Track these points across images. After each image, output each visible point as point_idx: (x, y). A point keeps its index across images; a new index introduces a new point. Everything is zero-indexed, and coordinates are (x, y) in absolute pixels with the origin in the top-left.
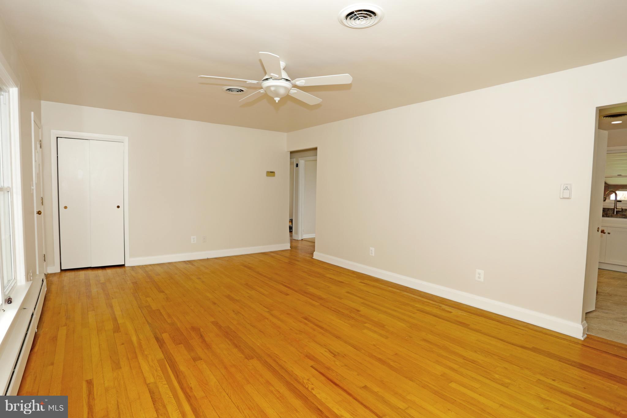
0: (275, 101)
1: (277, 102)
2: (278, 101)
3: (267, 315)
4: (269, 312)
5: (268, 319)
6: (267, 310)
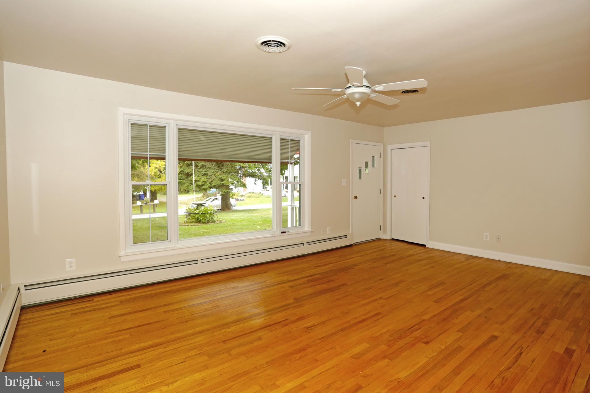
1: (358, 106)
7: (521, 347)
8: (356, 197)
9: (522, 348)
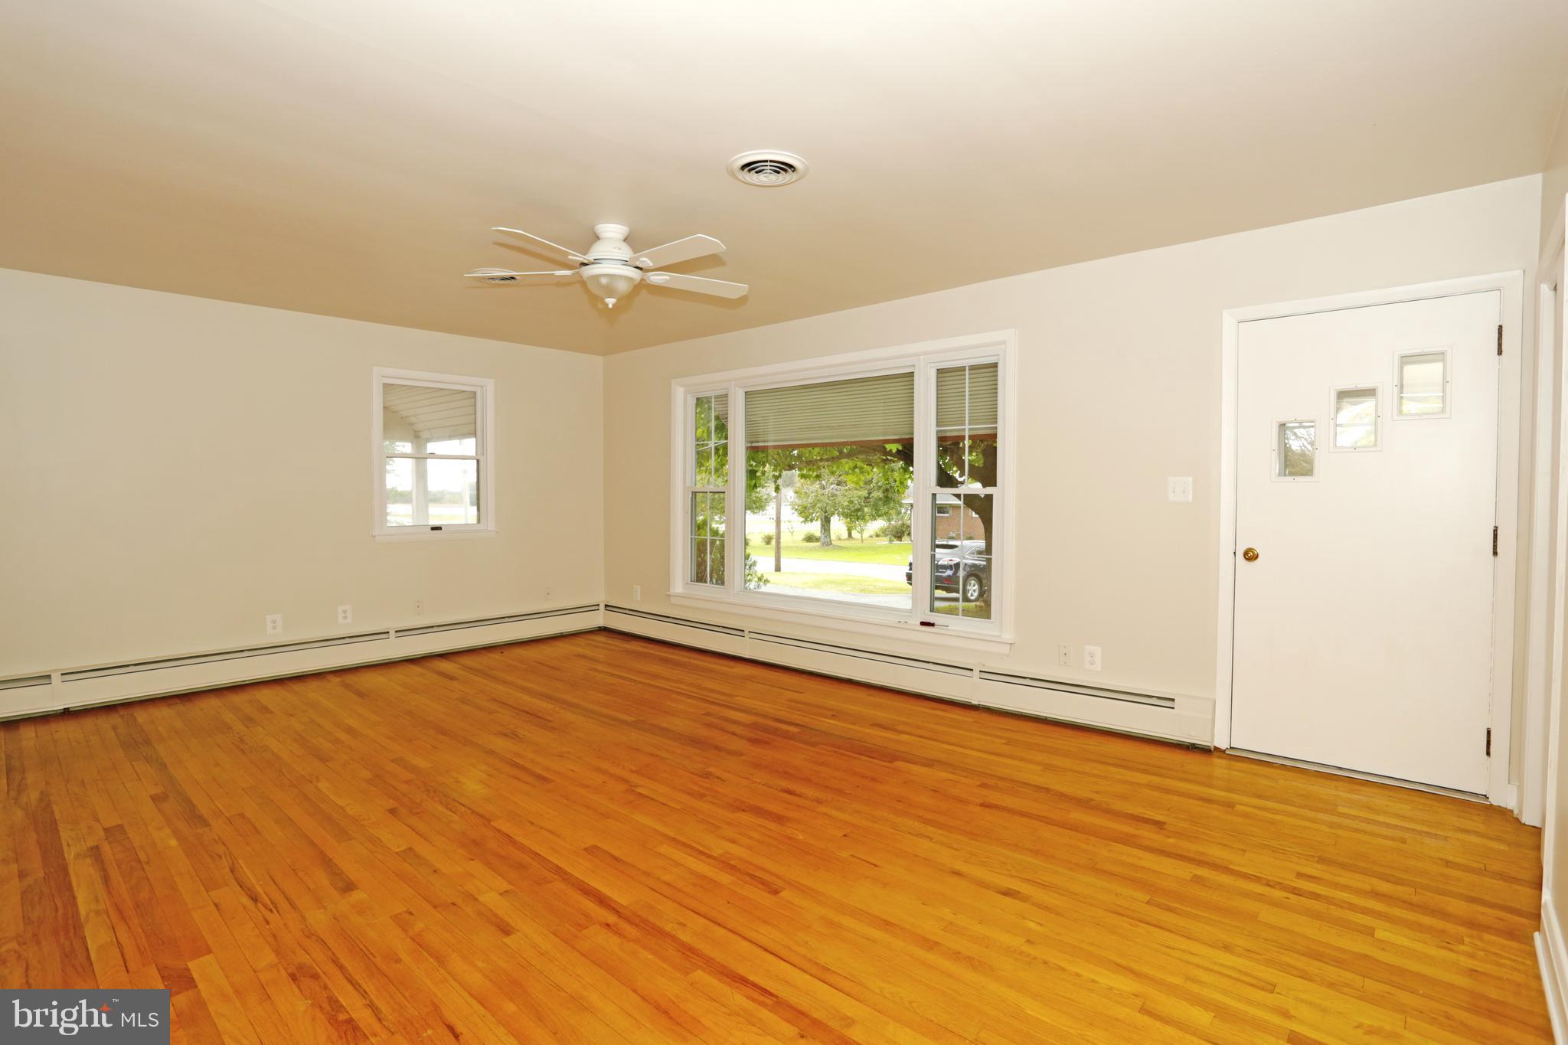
0: (608, 305)
1: (610, 306)
2: (613, 305)
3: (635, 779)
4: (635, 786)
5: (632, 772)
6: (640, 790)
7: (273, 909)
8: (1250, 556)
9: (271, 911)
